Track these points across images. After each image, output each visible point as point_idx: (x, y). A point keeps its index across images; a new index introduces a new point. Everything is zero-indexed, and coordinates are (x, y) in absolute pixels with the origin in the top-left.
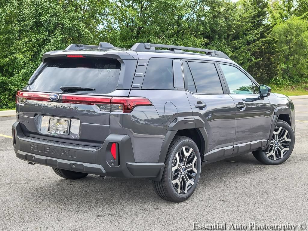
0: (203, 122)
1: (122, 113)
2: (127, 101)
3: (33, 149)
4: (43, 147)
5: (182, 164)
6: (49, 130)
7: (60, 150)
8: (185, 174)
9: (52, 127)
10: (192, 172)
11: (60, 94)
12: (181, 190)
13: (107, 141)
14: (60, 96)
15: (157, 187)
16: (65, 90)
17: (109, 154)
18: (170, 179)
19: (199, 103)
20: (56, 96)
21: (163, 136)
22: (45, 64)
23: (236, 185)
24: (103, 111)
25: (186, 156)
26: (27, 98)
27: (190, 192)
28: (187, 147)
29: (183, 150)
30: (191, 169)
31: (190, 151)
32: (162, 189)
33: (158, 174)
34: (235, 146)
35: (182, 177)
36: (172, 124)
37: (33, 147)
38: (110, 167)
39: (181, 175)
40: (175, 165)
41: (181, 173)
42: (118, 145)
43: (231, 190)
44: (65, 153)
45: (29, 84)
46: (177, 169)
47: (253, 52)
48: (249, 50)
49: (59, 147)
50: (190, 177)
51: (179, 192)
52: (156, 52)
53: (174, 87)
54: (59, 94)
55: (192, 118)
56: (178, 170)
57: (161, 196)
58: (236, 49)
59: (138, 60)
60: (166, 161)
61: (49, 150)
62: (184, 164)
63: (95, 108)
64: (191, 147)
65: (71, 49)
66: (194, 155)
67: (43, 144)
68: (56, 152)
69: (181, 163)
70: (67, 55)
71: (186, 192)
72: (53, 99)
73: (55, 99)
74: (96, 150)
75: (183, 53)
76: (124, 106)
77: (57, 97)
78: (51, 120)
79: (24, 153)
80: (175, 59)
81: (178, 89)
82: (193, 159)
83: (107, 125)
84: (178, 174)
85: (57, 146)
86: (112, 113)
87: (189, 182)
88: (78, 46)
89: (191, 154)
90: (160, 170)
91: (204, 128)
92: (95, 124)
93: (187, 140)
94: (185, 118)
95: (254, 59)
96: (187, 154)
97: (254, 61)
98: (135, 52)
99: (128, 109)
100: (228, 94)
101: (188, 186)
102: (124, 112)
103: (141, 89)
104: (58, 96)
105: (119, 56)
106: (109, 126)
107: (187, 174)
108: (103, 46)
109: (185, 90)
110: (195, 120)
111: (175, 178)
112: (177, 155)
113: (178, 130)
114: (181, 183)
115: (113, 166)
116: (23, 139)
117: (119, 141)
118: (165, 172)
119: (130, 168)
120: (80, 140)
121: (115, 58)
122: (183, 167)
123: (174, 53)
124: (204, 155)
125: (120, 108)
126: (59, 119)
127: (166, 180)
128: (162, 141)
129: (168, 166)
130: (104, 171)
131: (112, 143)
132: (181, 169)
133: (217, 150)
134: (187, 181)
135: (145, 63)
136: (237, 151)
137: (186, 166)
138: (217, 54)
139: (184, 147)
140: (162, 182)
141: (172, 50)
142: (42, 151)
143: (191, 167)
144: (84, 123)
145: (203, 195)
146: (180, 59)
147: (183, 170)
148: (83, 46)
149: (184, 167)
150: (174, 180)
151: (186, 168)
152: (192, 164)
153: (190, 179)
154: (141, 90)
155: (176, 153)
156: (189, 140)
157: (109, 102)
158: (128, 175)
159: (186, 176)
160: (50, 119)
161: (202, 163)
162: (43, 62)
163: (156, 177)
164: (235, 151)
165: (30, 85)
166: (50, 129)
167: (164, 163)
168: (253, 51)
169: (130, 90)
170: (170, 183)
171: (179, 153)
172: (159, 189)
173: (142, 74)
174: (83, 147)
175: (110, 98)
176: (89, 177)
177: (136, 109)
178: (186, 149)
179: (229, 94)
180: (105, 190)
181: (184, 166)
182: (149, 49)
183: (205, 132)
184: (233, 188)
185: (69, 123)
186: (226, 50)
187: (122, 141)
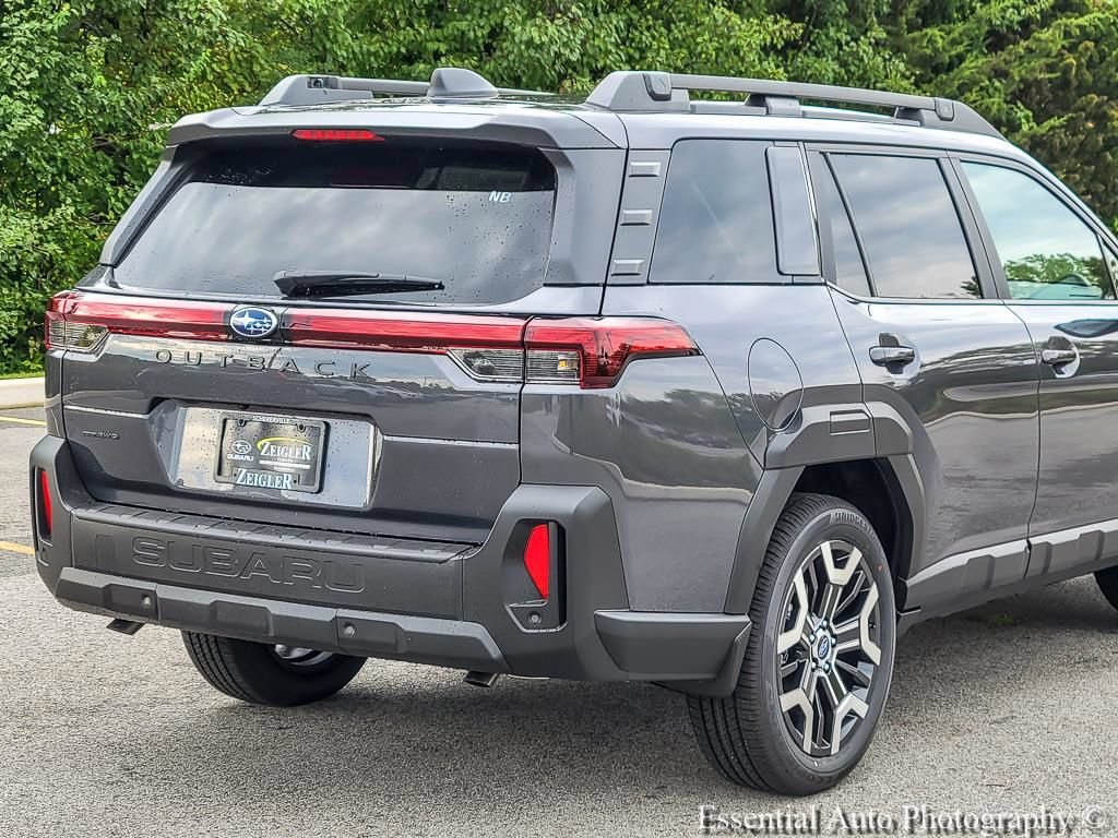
0: (907, 430)
1: (576, 390)
2: (595, 333)
3: (146, 558)
4: (202, 551)
5: (817, 622)
6: (219, 473)
7: (279, 560)
8: (830, 665)
9: (237, 457)
10: (856, 656)
11: (279, 310)
12: (814, 739)
13: (513, 514)
14: (281, 317)
15: (710, 726)
16: (298, 289)
17: (518, 576)
18: (772, 685)
19: (888, 340)
20: (261, 316)
21: (747, 492)
22: (177, 170)
23: (1046, 724)
24: (486, 381)
25: (836, 587)
26: (110, 328)
27: (853, 746)
28: (843, 545)
29: (820, 558)
30: (855, 643)
31: (849, 562)
32: (734, 735)
33: (723, 666)
34: (1034, 541)
35: (819, 679)
36: (782, 440)
37: (144, 548)
38: (525, 630)
39: (813, 670)
40: (789, 625)
41: (815, 660)
42: (561, 531)
43: (1026, 745)
44: (307, 572)
45: (109, 262)
46: (798, 644)
47: (1022, 86)
48: (1001, 74)
49: (277, 546)
50: (852, 682)
51: (807, 746)
52: (693, 111)
53: (781, 273)
54: (273, 308)
55: (861, 411)
56: (803, 650)
57: (727, 766)
58: (937, 70)
59: (628, 150)
60: (756, 608)
61: (226, 560)
62: (825, 623)
63: (449, 371)
64: (853, 543)
65: (289, 101)
66: (866, 579)
67: (198, 536)
68: (259, 569)
69: (815, 618)
70: (295, 129)
71: (835, 750)
72: (249, 332)
73: (256, 332)
74: (457, 558)
75: (804, 115)
76: (585, 359)
77: (265, 321)
78: (230, 424)
79: (98, 580)
80: (777, 143)
81: (796, 280)
82: (862, 597)
83: (508, 446)
84: (801, 666)
85: (266, 544)
86: (528, 389)
87: (845, 702)
88: (317, 83)
89: (854, 577)
90: (732, 645)
91: (910, 456)
92: (451, 443)
93: (839, 512)
94: (832, 414)
95: (1027, 117)
96: (838, 577)
97: (1025, 128)
98: (613, 114)
99: (599, 370)
100: (1000, 302)
101: (846, 720)
102: (585, 384)
103: (649, 283)
104: (270, 314)
105: (548, 135)
106: (515, 447)
107: (837, 666)
108: (451, 87)
109: (825, 284)
110: (872, 422)
111: (791, 682)
112: (799, 579)
113: (807, 467)
114: (814, 706)
115: (533, 629)
116: (92, 513)
117: (562, 516)
118: (749, 656)
119: (610, 637)
120: (375, 513)
121: (529, 142)
122: (820, 633)
123: (768, 114)
124: (910, 582)
125: (562, 367)
126: (269, 420)
127: (755, 691)
128: (739, 514)
129: (762, 630)
130: (494, 651)
131: (529, 524)
132: (812, 643)
133: (961, 560)
134: (841, 697)
135: (657, 167)
136: (1042, 565)
137: (836, 632)
138: (946, 113)
139: (827, 543)
140: (738, 700)
141: (758, 99)
142: (190, 566)
143: (855, 634)
144: (396, 439)
145: (907, 765)
146: (797, 141)
147: (822, 650)
148: (340, 85)
149: (827, 633)
150: (785, 692)
151: (834, 641)
152: (859, 619)
153: (850, 689)
154: (647, 287)
155: (796, 572)
156: (846, 512)
157: (518, 338)
158: (601, 667)
159: (832, 677)
160: (225, 421)
161: (898, 617)
162: (166, 159)
163: (714, 680)
164: (1037, 565)
165: (114, 266)
166: (226, 467)
167: (749, 615)
168: (1022, 80)
169: (605, 285)
170: (772, 707)
171: (808, 570)
172: (718, 732)
173: (647, 214)
174: (393, 545)
175: (521, 323)
176: (350, 694)
177: (635, 368)
178: (835, 553)
179: (1006, 302)
180: (451, 747)
181: (824, 629)
182: (666, 98)
183: (910, 473)
184: (1033, 733)
185: (322, 438)
186: (886, 77)
187: (577, 516)
